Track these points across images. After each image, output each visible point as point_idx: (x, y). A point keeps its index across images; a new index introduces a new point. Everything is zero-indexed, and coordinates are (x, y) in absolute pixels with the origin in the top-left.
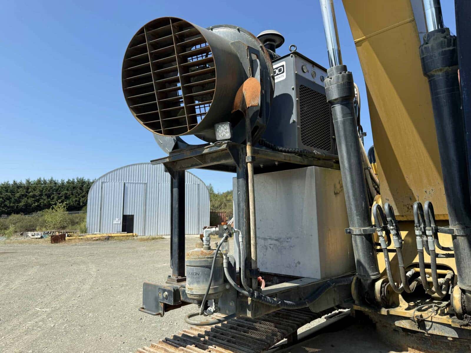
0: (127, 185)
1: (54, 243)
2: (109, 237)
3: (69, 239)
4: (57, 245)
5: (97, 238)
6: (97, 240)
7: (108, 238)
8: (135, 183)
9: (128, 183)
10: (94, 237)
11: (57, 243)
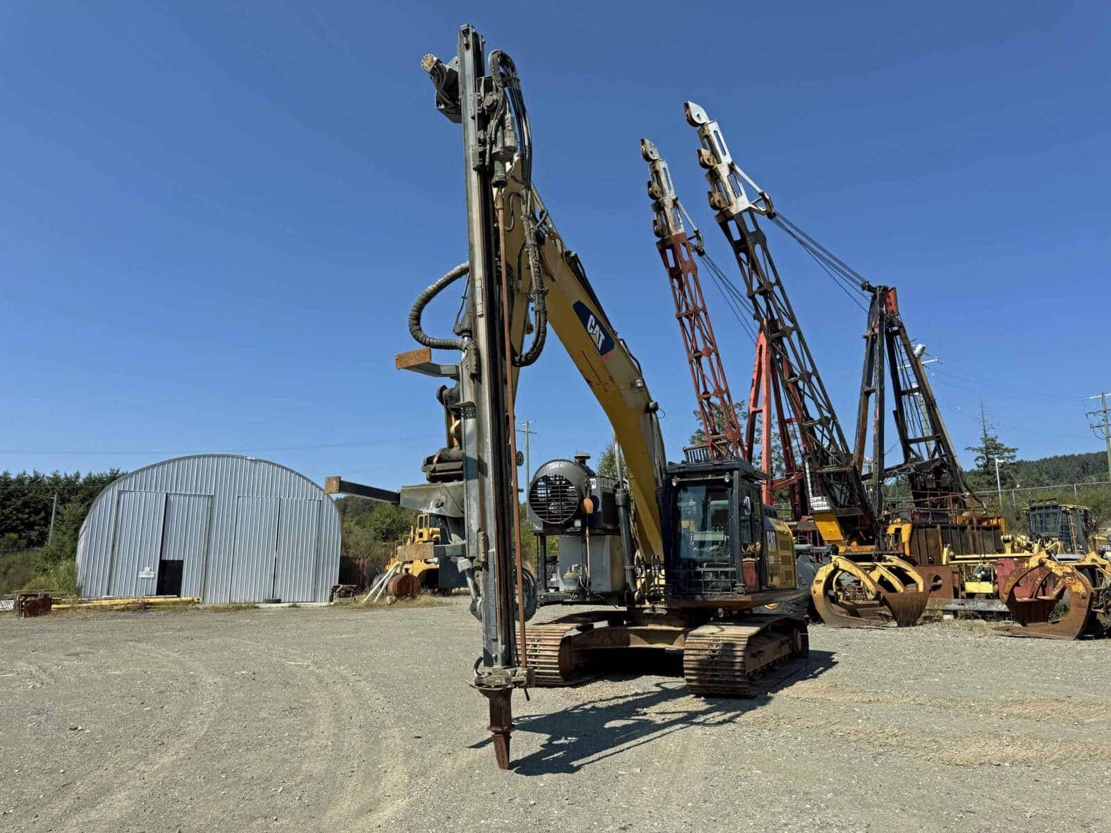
0: (172, 498)
1: (30, 616)
2: (146, 604)
3: (58, 609)
4: (38, 619)
5: (123, 606)
6: (123, 610)
7: (146, 607)
8: (190, 495)
9: (175, 494)
10: (116, 605)
11: (36, 615)
